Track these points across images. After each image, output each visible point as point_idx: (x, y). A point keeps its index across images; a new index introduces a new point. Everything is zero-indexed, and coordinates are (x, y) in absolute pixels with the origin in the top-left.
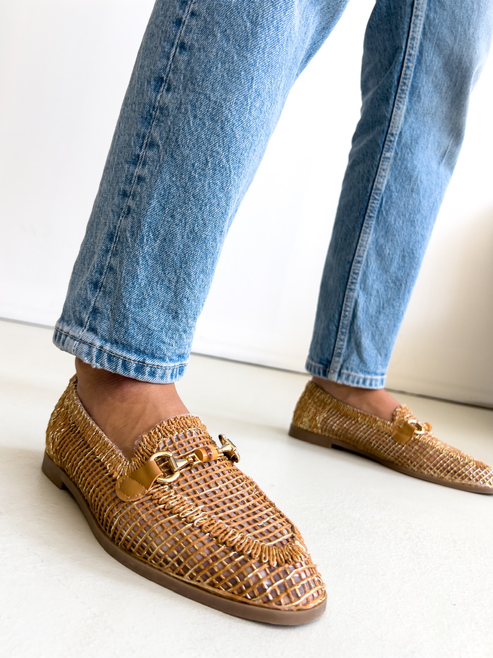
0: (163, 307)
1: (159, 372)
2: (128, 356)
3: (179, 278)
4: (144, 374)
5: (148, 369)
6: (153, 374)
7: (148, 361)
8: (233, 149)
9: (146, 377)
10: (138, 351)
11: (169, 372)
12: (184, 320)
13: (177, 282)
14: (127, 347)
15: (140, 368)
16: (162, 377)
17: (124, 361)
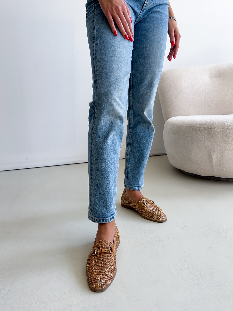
0: (103, 207)
1: (107, 220)
2: (100, 219)
3: (105, 200)
4: (104, 222)
5: (105, 221)
6: (106, 221)
7: (104, 219)
8: (107, 173)
9: (105, 222)
10: (102, 218)
11: (110, 220)
12: (109, 208)
13: (105, 201)
14: (99, 217)
15: (103, 221)
16: (108, 221)
17: (99, 220)
